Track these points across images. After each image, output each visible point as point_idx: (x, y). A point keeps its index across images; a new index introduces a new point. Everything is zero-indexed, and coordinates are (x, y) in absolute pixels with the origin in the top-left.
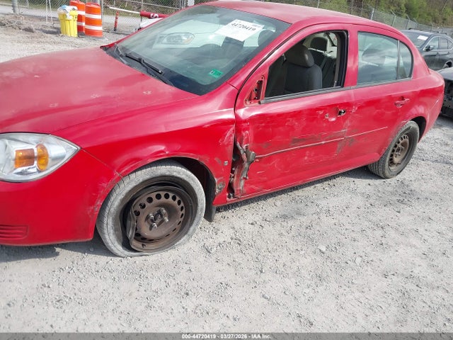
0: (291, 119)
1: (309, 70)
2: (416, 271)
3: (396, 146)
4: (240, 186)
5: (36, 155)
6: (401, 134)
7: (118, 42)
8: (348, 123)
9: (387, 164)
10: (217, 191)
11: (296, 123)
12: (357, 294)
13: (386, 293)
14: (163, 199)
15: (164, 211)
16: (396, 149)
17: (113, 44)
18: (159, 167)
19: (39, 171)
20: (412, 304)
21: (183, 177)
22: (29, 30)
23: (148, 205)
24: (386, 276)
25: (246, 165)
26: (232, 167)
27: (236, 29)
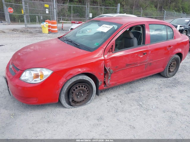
0: (125, 57)
1: (132, 39)
2: (177, 110)
3: (170, 65)
4: (108, 82)
5: (39, 75)
6: (172, 60)
7: (63, 36)
8: (148, 57)
9: (167, 72)
10: (100, 84)
11: (127, 59)
12: (153, 118)
13: (164, 118)
14: (81, 88)
15: (82, 92)
16: (171, 66)
17: (62, 36)
18: (79, 77)
19: (41, 80)
20: (174, 121)
21: (87, 79)
22: (31, 33)
23: (76, 90)
24: (164, 112)
25: (110, 75)
26: (104, 76)
27: (103, 28)
